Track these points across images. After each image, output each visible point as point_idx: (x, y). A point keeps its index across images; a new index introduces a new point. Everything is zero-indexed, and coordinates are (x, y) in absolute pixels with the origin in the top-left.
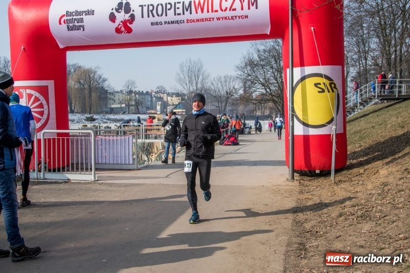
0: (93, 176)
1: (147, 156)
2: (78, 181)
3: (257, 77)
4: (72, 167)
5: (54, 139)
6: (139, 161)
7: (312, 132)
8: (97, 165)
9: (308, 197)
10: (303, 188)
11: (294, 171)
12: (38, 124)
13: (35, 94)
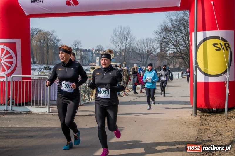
0: (48, 109)
1: (88, 96)
2: (37, 113)
3: (170, 40)
4: (32, 103)
5: (20, 82)
6: (82, 100)
7: (211, 80)
8: (51, 101)
9: (207, 128)
10: (203, 121)
11: (196, 109)
12: (8, 71)
13: (7, 48)
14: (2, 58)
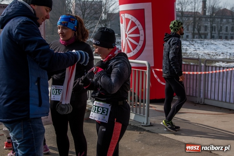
0: (146, 119)
12: (134, 51)
13: (132, 18)
14: (126, 33)
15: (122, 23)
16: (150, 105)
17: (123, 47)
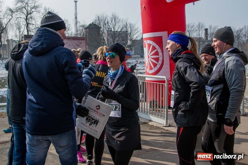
12: (155, 69)
13: (153, 43)
14: (149, 55)
15: (145, 47)
16: (169, 110)
17: (147, 66)
